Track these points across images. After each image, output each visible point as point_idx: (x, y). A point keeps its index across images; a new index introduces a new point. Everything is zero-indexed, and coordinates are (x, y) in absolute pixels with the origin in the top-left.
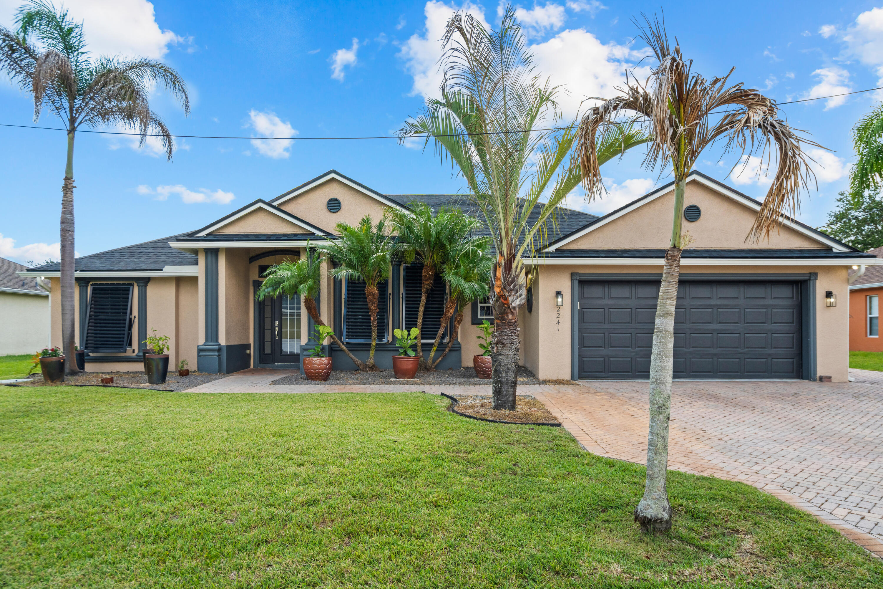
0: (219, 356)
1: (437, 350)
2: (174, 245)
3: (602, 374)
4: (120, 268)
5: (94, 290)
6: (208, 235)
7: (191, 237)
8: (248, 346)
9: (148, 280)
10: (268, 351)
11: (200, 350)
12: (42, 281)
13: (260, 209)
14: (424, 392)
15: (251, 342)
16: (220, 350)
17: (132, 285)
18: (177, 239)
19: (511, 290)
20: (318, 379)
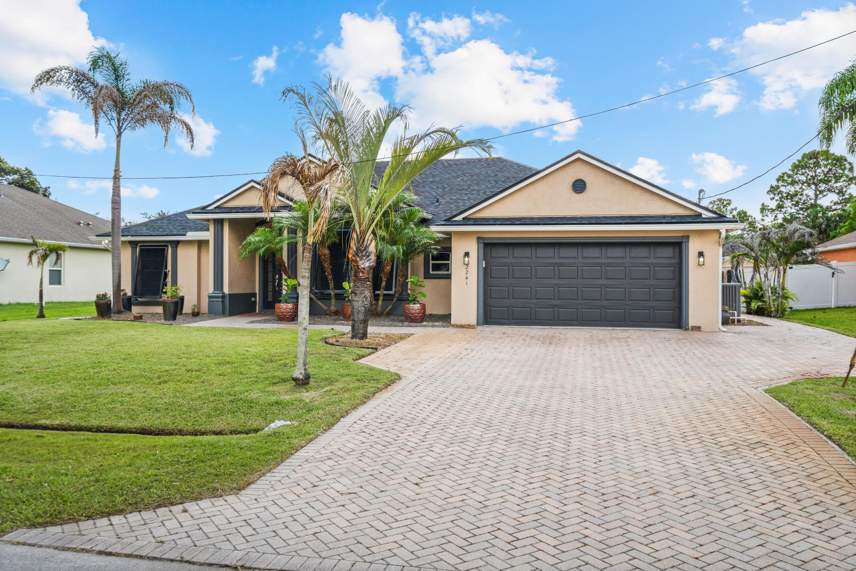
0: (222, 302)
1: (383, 300)
2: (190, 216)
3: (507, 321)
4: (158, 233)
5: (141, 250)
6: (215, 208)
7: (203, 210)
8: (254, 295)
9: (178, 242)
10: (270, 299)
11: (210, 297)
12: (106, 244)
13: (253, 187)
14: (333, 329)
15: (257, 291)
16: (223, 297)
17: (167, 246)
18: (194, 212)
19: (363, 256)
20: (284, 320)
